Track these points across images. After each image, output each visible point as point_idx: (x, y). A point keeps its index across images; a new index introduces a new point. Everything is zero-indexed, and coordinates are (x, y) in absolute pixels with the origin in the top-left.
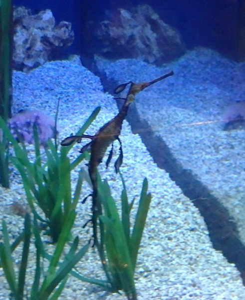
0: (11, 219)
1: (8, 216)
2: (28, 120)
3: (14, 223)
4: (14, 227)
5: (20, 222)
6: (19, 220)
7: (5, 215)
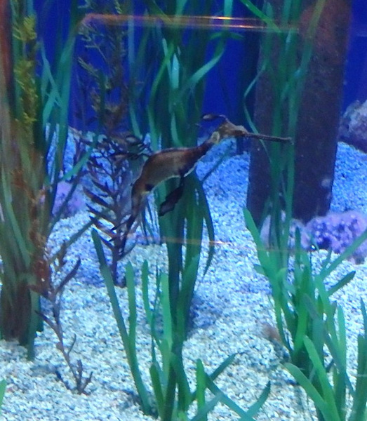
0: (257, 341)
1: (255, 338)
2: (343, 223)
3: (258, 347)
4: (257, 352)
5: (266, 348)
6: (266, 345)
7: (252, 336)
